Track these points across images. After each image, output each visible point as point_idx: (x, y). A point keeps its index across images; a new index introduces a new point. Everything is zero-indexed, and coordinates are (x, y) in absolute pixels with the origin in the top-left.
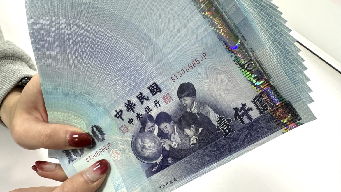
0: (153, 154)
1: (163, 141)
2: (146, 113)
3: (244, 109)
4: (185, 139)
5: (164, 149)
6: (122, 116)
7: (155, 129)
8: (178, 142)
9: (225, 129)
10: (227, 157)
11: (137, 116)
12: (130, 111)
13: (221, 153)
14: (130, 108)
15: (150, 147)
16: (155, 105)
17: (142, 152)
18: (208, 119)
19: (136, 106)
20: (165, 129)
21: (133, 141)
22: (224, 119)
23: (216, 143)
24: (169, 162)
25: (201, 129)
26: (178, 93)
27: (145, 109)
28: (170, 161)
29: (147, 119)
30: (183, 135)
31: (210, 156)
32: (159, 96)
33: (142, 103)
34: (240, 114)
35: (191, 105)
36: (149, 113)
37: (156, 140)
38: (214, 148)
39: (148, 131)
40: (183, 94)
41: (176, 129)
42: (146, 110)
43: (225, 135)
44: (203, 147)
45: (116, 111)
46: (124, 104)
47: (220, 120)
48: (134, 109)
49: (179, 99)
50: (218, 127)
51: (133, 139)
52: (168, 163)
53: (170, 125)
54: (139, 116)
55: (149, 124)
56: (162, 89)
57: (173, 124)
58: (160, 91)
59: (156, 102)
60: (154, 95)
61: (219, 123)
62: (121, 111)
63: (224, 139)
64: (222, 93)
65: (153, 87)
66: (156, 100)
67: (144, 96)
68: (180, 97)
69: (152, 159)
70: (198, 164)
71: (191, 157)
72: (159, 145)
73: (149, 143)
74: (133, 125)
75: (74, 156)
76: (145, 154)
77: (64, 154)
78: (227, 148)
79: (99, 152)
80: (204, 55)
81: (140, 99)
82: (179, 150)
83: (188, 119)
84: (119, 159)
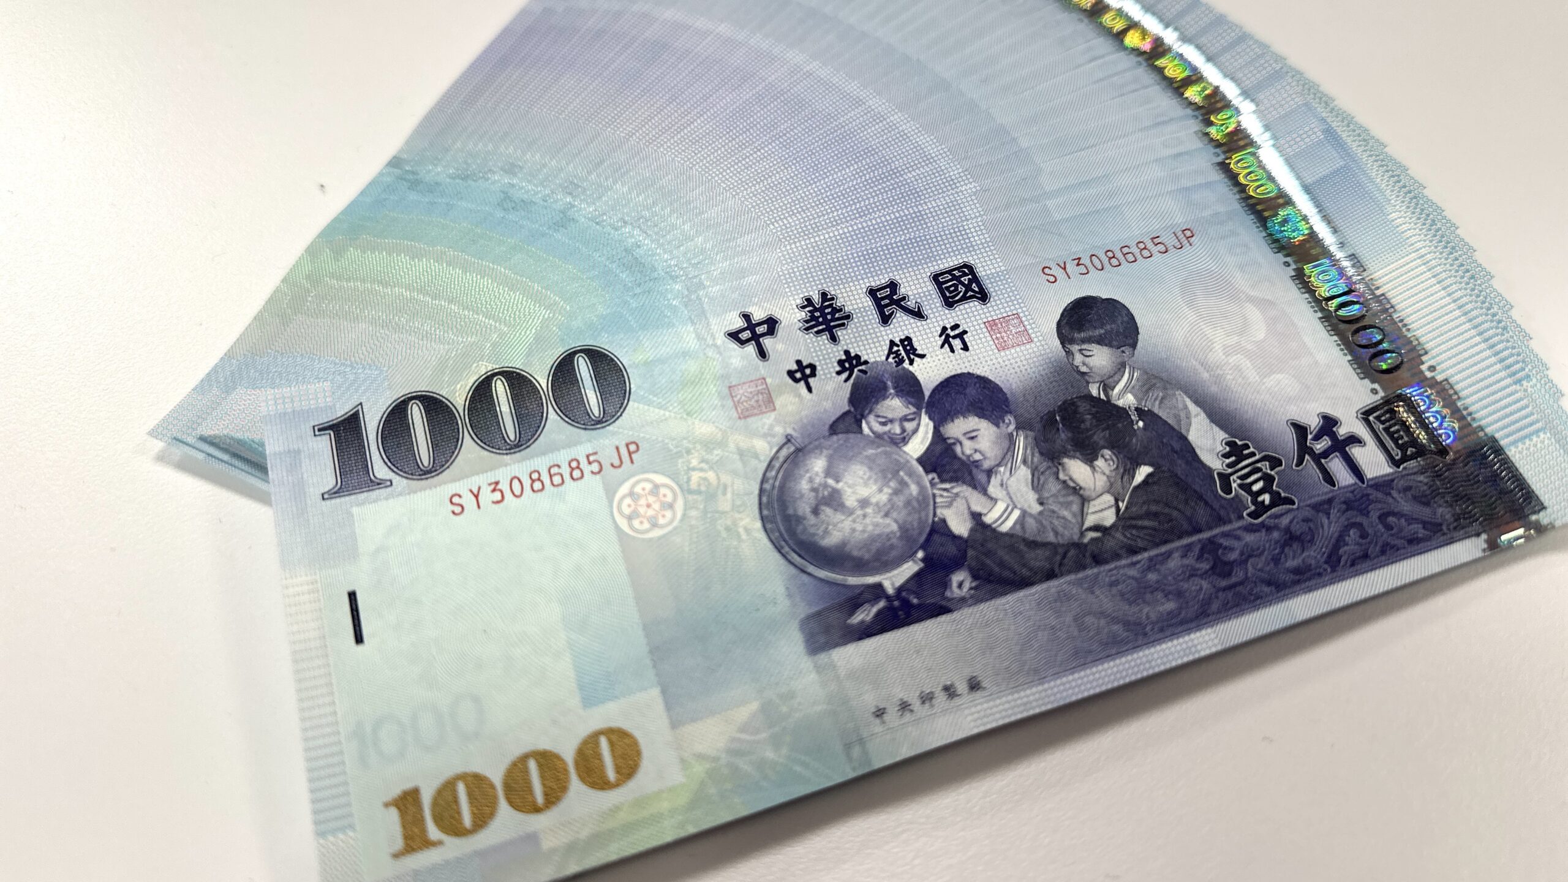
0: (873, 539)
1: (945, 490)
3: (1333, 436)
4: (1061, 499)
5: (939, 528)
6: (767, 342)
7: (915, 431)
8: (1026, 507)
9: (1256, 487)
10: (1257, 608)
11: (841, 363)
12: (818, 332)
13: (1234, 586)
14: (821, 320)
15: (864, 503)
16: (946, 341)
17: (812, 519)
19: (851, 326)
20: (967, 443)
21: (781, 459)
22: (1253, 454)
23: (1211, 541)
24: (955, 592)
25: (1144, 471)
26: (1059, 324)
27: (892, 343)
28: (960, 585)
30: (1052, 479)
31: (1179, 594)
32: (969, 314)
33: (885, 319)
34: (1318, 447)
35: (1110, 377)
36: (906, 364)
37: (906, 478)
38: (1200, 558)
39: (879, 436)
40: (1080, 330)
41: (1025, 449)
42: (895, 348)
43: (1254, 515)
44: (1145, 550)
45: (746, 317)
46: (799, 302)
47: (1235, 451)
48: (839, 333)
49: (1062, 343)
50: (1225, 478)
51: (784, 452)
52: (948, 594)
53: (994, 428)
54: (850, 363)
55: (894, 406)
56: (994, 294)
57: (1012, 427)
58: (983, 296)
59: (952, 334)
60: (949, 303)
61: (1227, 461)
62: (772, 324)
63: (1250, 529)
64: (1246, 364)
65: (954, 277)
66: (956, 327)
67: (904, 298)
68: (1065, 339)
69: (860, 566)
70: (1115, 620)
71: (1079, 583)
72: (915, 504)
73: (866, 484)
74: (810, 389)
75: (380, 469)
76: (826, 532)
77: (324, 445)
78: (1261, 570)
79: (545, 478)
80: (1188, 234)
81: (883, 303)
82: (1024, 540)
83: (1088, 424)
84: (657, 532)
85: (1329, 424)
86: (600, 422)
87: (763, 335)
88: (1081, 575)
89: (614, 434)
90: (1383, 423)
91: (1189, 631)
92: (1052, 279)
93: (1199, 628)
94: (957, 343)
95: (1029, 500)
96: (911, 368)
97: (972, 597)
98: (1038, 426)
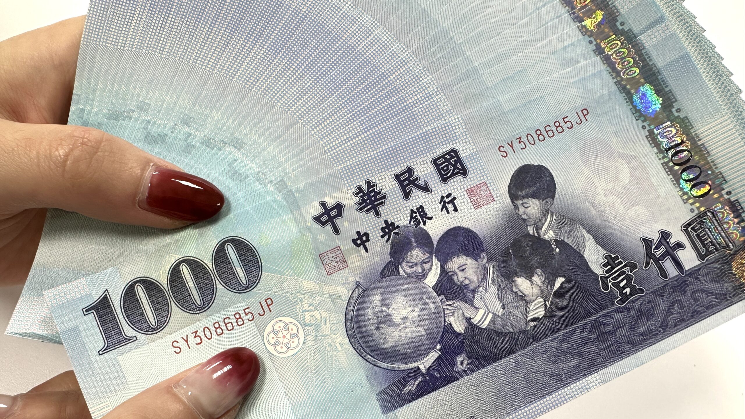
0: (412, 341)
1: (450, 305)
2: (412, 223)
3: (667, 245)
4: (515, 304)
5: (448, 329)
6: (338, 221)
7: (431, 268)
8: (495, 311)
9: (622, 284)
10: (622, 358)
11: (383, 229)
12: (367, 211)
13: (609, 346)
14: (368, 201)
15: (405, 319)
16: (444, 206)
17: (377, 334)
18: (582, 257)
19: (387, 202)
20: (460, 274)
21: (355, 298)
22: (621, 263)
23: (597, 321)
24: (459, 367)
25: (560, 281)
26: (509, 186)
27: (412, 212)
28: (462, 364)
29: (413, 239)
30: (509, 292)
31: (580, 354)
32: (457, 186)
33: (407, 195)
34: (658, 253)
35: (540, 220)
36: (422, 225)
37: (427, 300)
38: (590, 332)
39: (409, 275)
40: (522, 190)
41: (493, 274)
42: (414, 215)
43: (621, 302)
44: (561, 330)
45: (323, 205)
46: (354, 190)
47: (610, 262)
48: (380, 209)
49: (512, 200)
50: (604, 280)
51: (356, 293)
52: (455, 369)
53: (475, 262)
54: (388, 229)
56: (470, 169)
57: (485, 261)
58: (464, 172)
59: (447, 200)
60: (445, 179)
61: (606, 269)
62: (339, 207)
63: (618, 310)
64: (618, 202)
65: (447, 160)
66: (449, 195)
67: (417, 179)
68: (513, 197)
69: (406, 358)
70: (545, 374)
71: (525, 355)
72: (434, 316)
73: (405, 308)
74: (367, 250)
75: (128, 331)
76: (385, 340)
77: (92, 320)
78: (624, 336)
79: (223, 325)
80: (585, 113)
81: (404, 184)
82: (495, 332)
83: (528, 253)
84: (291, 353)
85: (665, 235)
86: (247, 288)
87: (335, 217)
88: (526, 350)
89: (257, 294)
90: (695, 231)
91: (585, 376)
92: (505, 154)
93: (590, 374)
94: (450, 207)
95: (497, 307)
96: (424, 227)
97: (468, 369)
98: (499, 258)
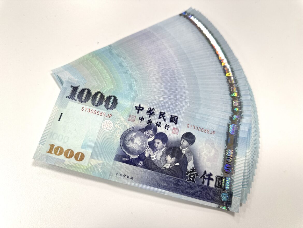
0: (134, 149)
1: (149, 149)
2: (156, 125)
3: (209, 177)
4: (163, 160)
5: (144, 154)
6: (140, 111)
7: (151, 137)
8: (157, 158)
9: (191, 177)
10: (177, 193)
11: (148, 121)
13: (177, 188)
14: (150, 112)
15: (136, 143)
16: (166, 127)
17: (128, 141)
18: (187, 163)
19: (154, 116)
20: (157, 144)
21: (130, 130)
22: (195, 172)
23: (179, 180)
24: (139, 164)
25: (178, 164)
26: (184, 134)
27: (158, 122)
28: (140, 164)
29: (153, 128)
30: (164, 157)
31: (168, 184)
32: (172, 125)
33: (159, 118)
34: (206, 177)
35: (184, 147)
37: (145, 143)
38: (175, 181)
39: (145, 135)
40: (186, 137)
41: (164, 150)
43: (188, 180)
44: (169, 175)
45: (140, 105)
46: (149, 108)
47: (193, 170)
48: (151, 116)
49: (182, 138)
50: (188, 172)
51: (131, 129)
52: (138, 164)
53: (162, 144)
54: (150, 121)
55: (151, 132)
56: (178, 124)
57: (165, 146)
58: (176, 123)
60: (170, 121)
62: (143, 108)
63: (186, 182)
65: (174, 118)
66: (169, 125)
67: (164, 116)
68: (183, 137)
69: (129, 152)
70: (157, 182)
71: (156, 174)
72: (143, 148)
73: (139, 141)
74: (141, 122)
75: (76, 97)
76: (129, 144)
77: (71, 89)
78: (182, 189)
79: (97, 112)
80: (214, 132)
81: (161, 115)
82: (154, 163)
83: (176, 152)
84: (106, 130)
85: (211, 174)
86: (109, 109)
87: (140, 110)
88: (157, 173)
89: (110, 112)
90: (219, 179)
91: (166, 190)
92: (188, 127)
93: (167, 190)
95: (159, 158)
97: (141, 166)
98: (169, 148)
